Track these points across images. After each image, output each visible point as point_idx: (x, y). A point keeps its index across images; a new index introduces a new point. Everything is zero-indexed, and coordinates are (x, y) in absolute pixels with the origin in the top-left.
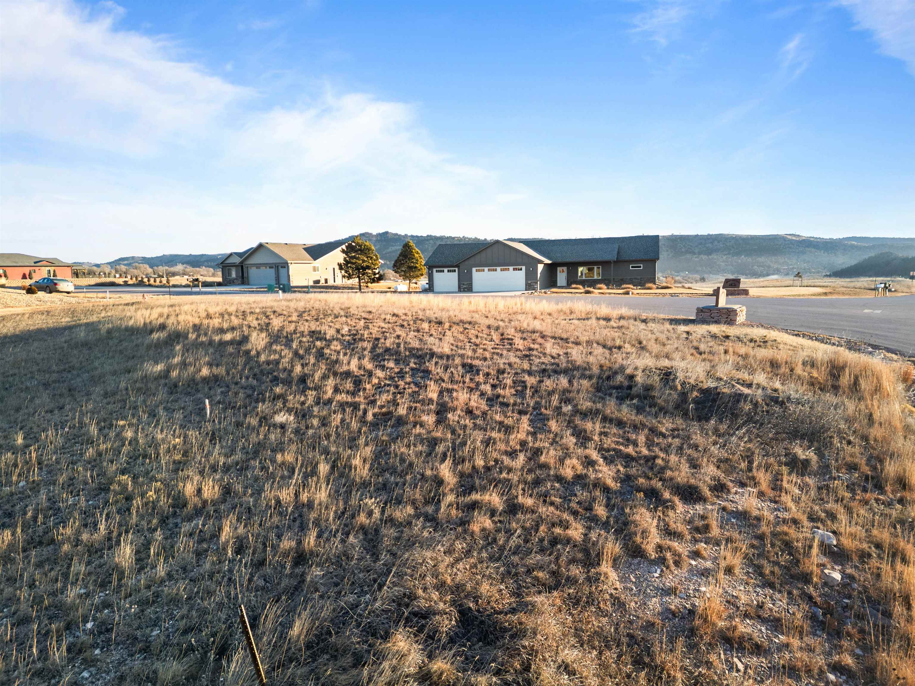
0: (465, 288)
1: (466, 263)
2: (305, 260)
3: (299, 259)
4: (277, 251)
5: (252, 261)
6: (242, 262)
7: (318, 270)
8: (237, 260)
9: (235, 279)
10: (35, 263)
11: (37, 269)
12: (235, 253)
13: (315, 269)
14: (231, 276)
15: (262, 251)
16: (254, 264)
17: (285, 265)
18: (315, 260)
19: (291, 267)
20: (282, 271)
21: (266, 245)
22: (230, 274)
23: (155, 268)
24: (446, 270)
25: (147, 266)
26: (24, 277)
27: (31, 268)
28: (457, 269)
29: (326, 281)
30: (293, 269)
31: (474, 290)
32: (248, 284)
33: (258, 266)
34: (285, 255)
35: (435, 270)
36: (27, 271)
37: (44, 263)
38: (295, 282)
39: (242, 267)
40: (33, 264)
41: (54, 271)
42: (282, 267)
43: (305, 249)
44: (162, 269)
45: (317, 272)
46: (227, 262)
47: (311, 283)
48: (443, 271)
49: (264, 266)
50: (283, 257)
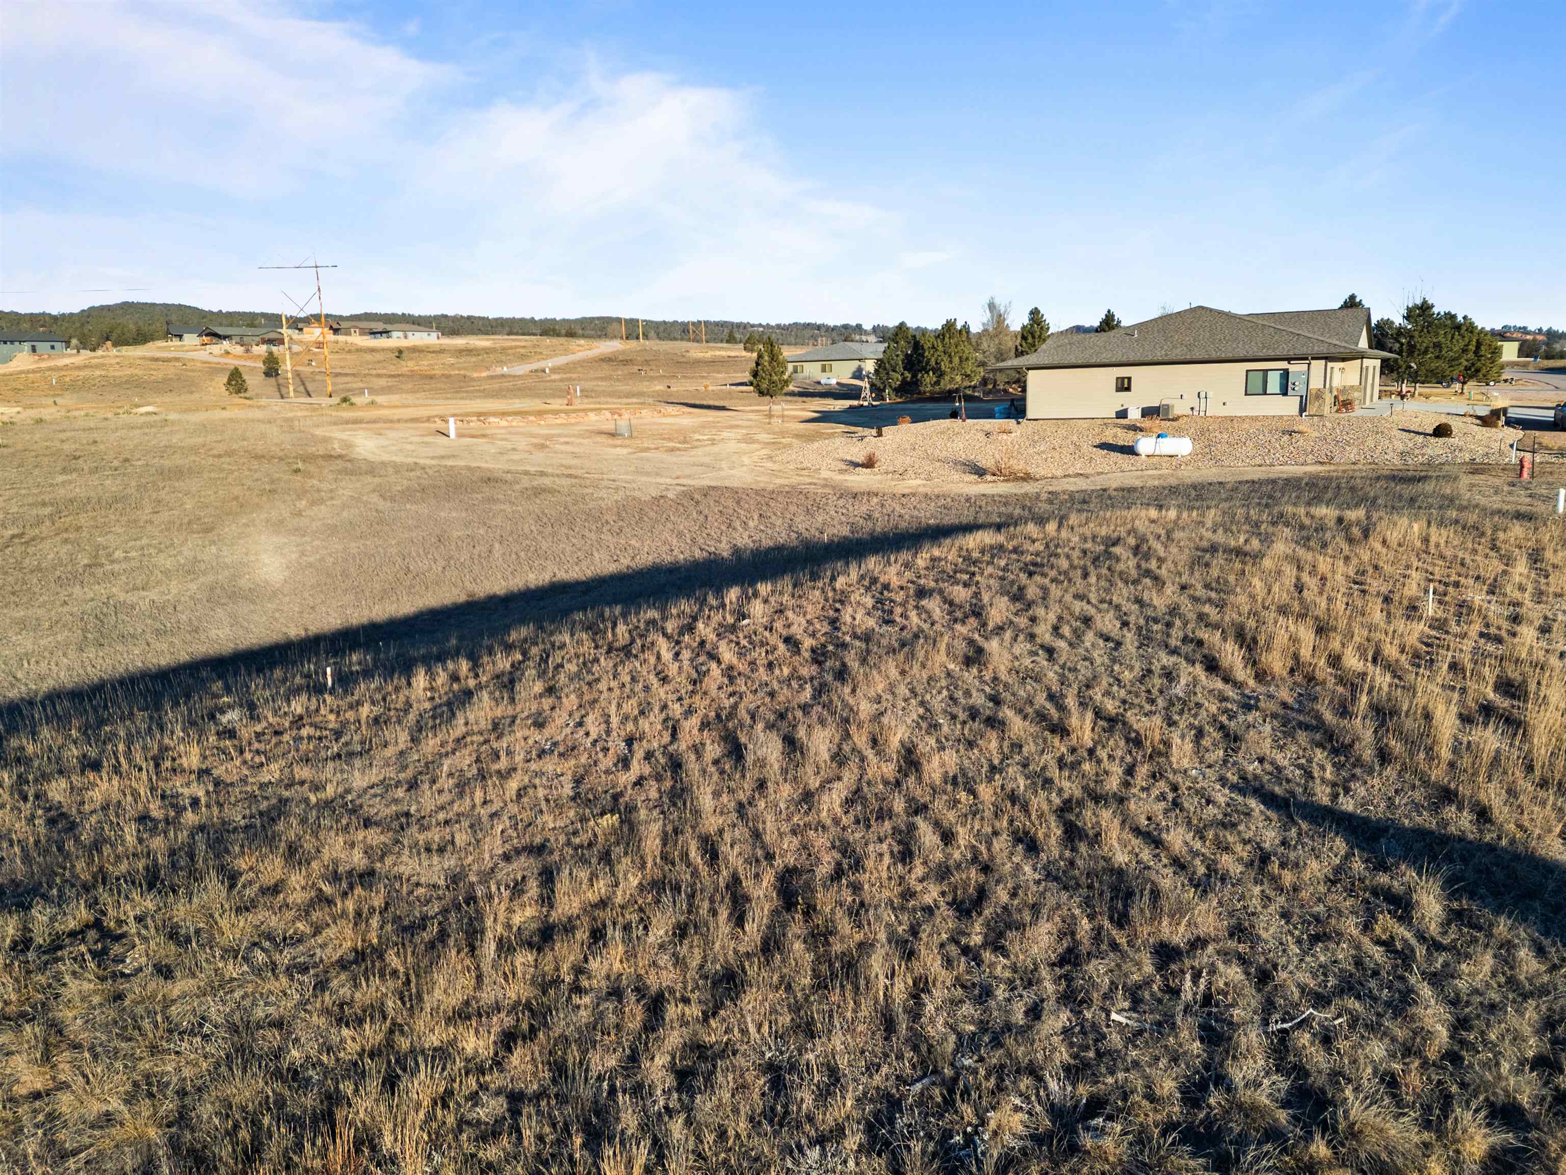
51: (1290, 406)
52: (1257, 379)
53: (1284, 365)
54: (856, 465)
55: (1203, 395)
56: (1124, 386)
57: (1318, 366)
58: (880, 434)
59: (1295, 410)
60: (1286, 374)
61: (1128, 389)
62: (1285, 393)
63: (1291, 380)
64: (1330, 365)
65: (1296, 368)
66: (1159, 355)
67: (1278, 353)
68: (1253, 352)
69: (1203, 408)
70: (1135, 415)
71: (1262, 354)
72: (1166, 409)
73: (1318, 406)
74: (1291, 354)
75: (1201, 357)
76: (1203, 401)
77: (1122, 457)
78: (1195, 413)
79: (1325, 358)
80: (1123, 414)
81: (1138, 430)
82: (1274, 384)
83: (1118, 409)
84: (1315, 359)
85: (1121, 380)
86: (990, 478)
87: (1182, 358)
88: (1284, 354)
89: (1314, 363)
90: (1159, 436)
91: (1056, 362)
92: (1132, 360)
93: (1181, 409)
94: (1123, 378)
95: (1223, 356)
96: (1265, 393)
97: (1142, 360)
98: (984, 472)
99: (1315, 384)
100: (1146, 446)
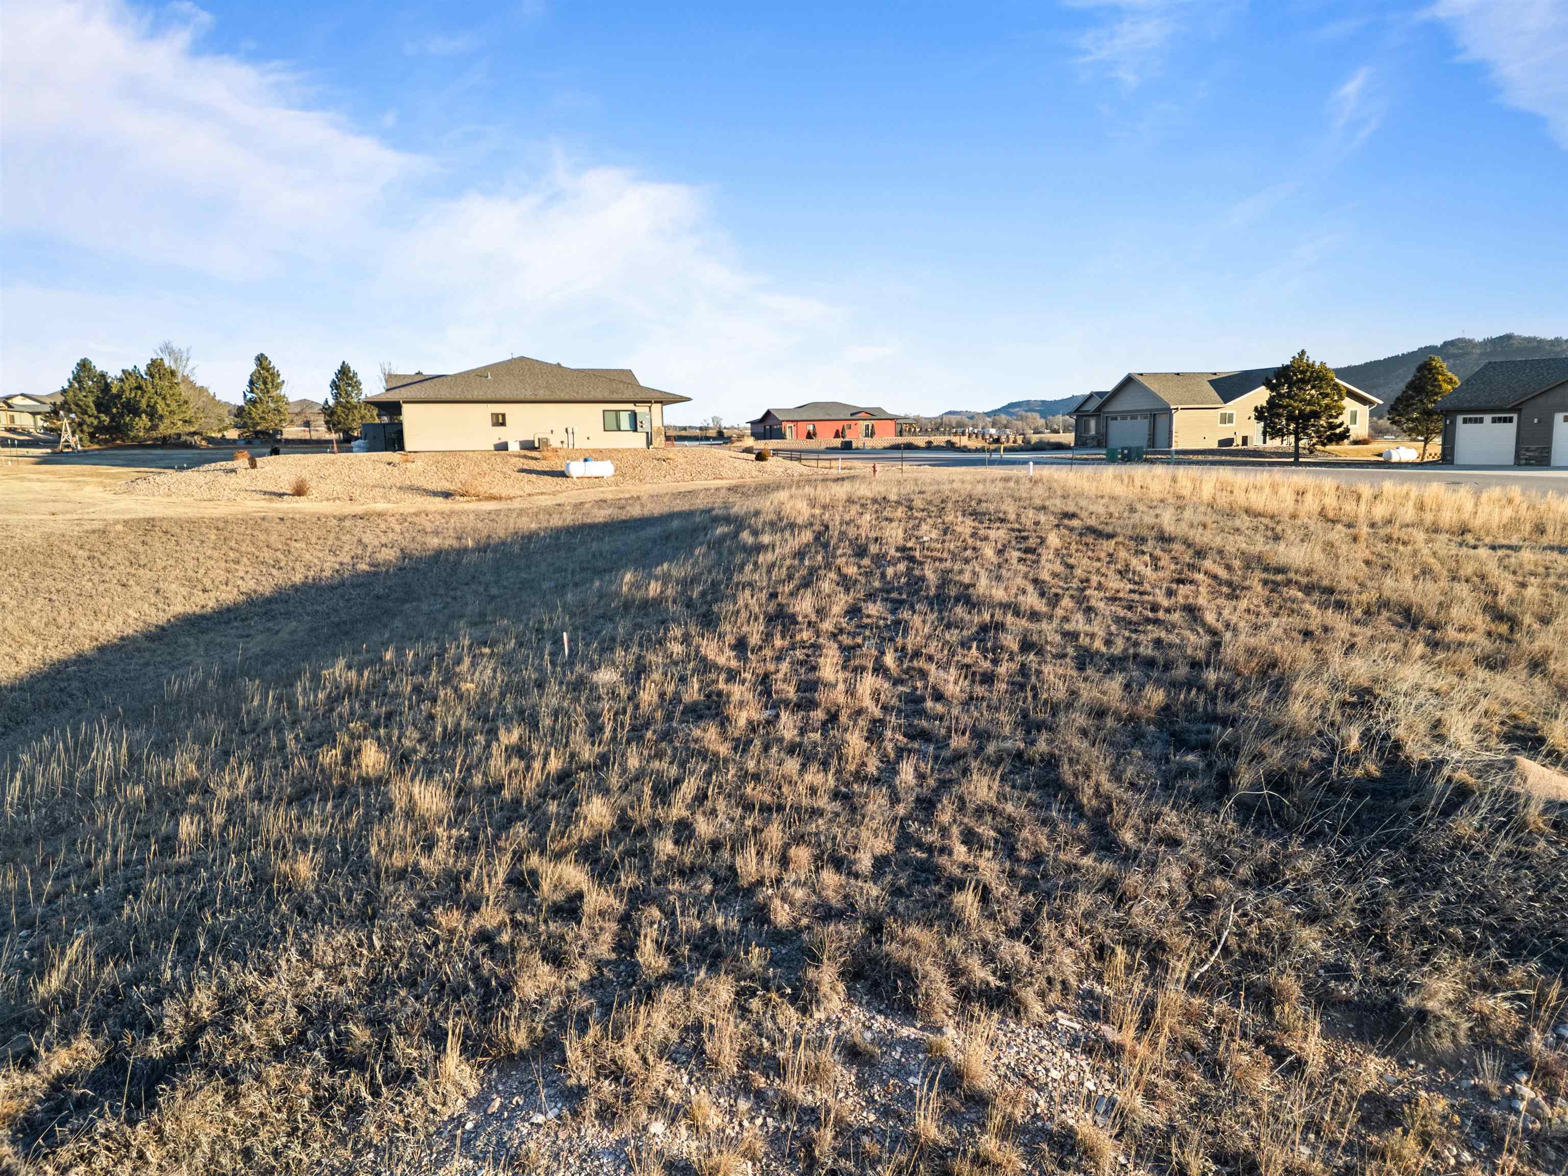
0: (1530, 458)
1: (1541, 401)
2: (1208, 403)
3: (1194, 402)
4: (1154, 387)
5: (1115, 406)
6: (1101, 409)
7: (1231, 421)
8: (1091, 406)
9: (1093, 436)
10: (852, 415)
11: (853, 423)
13: (1227, 419)
14: (1087, 432)
15: (1131, 389)
16: (1117, 412)
17: (1168, 412)
18: (1226, 400)
19: (1177, 417)
20: (1161, 420)
21: (1140, 378)
22: (1087, 429)
23: (1050, 418)
24: (1488, 418)
25: (1037, 415)
26: (837, 435)
27: (845, 423)
28: (1515, 417)
29: (1245, 440)
30: (1178, 418)
31: (1553, 463)
32: (1106, 448)
33: (1124, 415)
34: (1167, 395)
35: (1460, 418)
36: (839, 426)
37: (863, 415)
38: (1180, 442)
39: (1102, 417)
40: (850, 417)
41: (873, 426)
42: (1160, 416)
43: (1212, 382)
45: (1228, 425)
46: (1084, 408)
47: (1215, 446)
48: (1481, 421)
49: (1133, 415)
50: (1164, 398)
51: (637, 440)
52: (611, 417)
53: (631, 407)
54: (281, 495)
55: (570, 431)
56: (499, 421)
57: (656, 407)
58: (253, 465)
59: (643, 444)
60: (634, 415)
61: (503, 424)
62: (635, 430)
63: (639, 419)
64: (666, 408)
65: (641, 409)
66: (529, 395)
67: (624, 397)
68: (607, 395)
69: (571, 442)
70: (514, 447)
71: (615, 397)
72: (545, 442)
73: (659, 441)
74: (638, 398)
75: (567, 398)
76: (571, 436)
77: (555, 479)
78: (565, 446)
79: (661, 402)
80: (502, 447)
81: (536, 459)
82: (625, 422)
83: (498, 442)
84: (656, 402)
85: (495, 416)
86: (461, 499)
87: (552, 398)
88: (633, 398)
89: (654, 406)
90: (586, 460)
91: (432, 396)
92: (507, 398)
93: (555, 443)
94: (497, 415)
95: (585, 398)
96: (619, 430)
97: (516, 398)
98: (447, 495)
99: (657, 423)
100: (577, 469)
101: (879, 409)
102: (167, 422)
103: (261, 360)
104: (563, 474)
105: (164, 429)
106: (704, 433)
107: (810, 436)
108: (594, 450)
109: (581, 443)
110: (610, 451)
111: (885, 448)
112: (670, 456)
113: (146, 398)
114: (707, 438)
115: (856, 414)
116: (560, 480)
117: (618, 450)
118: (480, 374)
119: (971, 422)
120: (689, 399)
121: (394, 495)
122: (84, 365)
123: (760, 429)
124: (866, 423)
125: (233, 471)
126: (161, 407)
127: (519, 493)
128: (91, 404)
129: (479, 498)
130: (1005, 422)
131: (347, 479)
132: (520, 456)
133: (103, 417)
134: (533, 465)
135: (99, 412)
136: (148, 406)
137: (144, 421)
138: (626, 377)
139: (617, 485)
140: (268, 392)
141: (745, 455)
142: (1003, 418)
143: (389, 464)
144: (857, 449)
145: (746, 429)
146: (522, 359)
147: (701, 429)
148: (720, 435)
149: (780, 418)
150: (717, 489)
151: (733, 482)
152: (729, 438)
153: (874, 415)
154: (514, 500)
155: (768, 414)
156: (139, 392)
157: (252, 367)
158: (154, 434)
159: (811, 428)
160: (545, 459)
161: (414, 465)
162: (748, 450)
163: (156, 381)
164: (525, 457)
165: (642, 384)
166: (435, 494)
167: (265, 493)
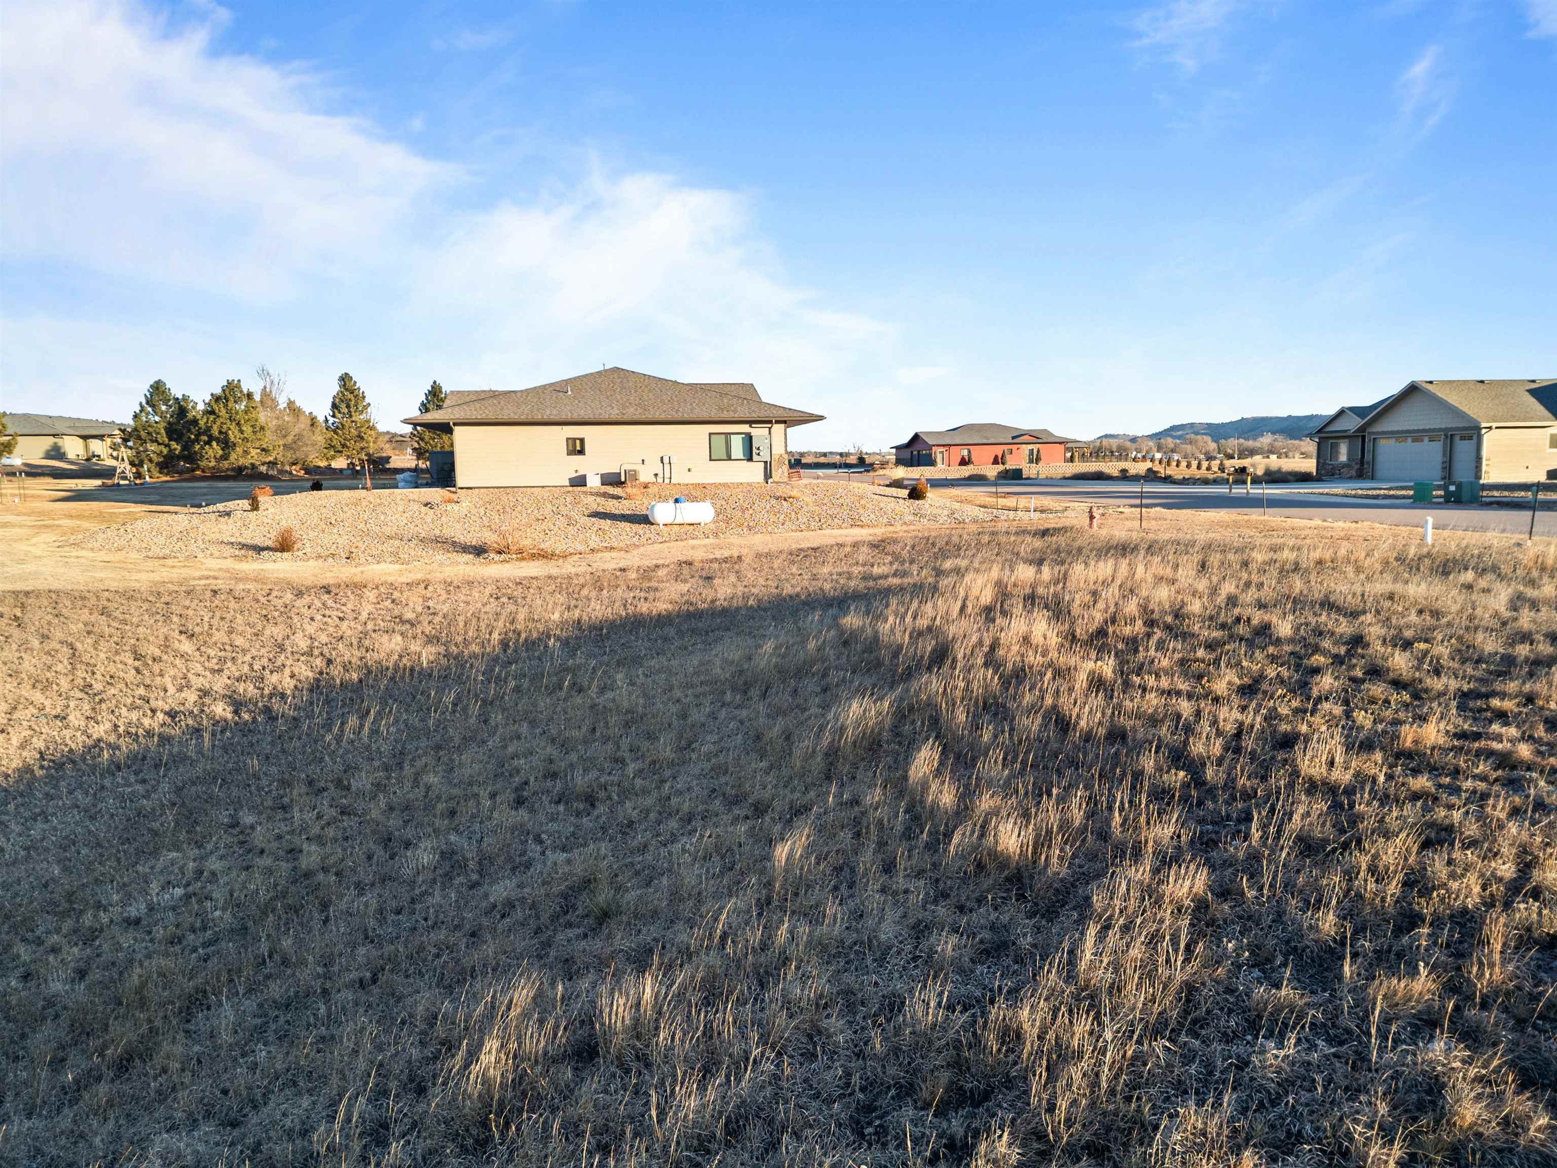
2: (1531, 419)
3: (1524, 420)
4: (1453, 399)
5: (1390, 424)
6: (1362, 429)
8: (1352, 424)
9: (1344, 465)
10: (1013, 438)
11: (1014, 447)
12: (1352, 409)
14: (1337, 458)
15: (1415, 401)
16: (1392, 432)
17: (1474, 432)
19: (1488, 438)
20: (1463, 448)
21: (1429, 387)
22: (1334, 455)
23: (1223, 441)
26: (996, 461)
27: (1006, 447)
30: (1492, 440)
32: (1373, 478)
33: (1401, 435)
34: (1472, 407)
36: (999, 450)
37: (1026, 438)
38: (1492, 474)
39: (1363, 437)
40: (1010, 441)
41: (1038, 451)
42: (1463, 438)
43: (1532, 392)
44: (1232, 444)
46: (1331, 428)
47: (1543, 478)
49: (1417, 435)
50: (1469, 413)
51: (753, 473)
52: (719, 442)
53: (745, 428)
54: (259, 549)
55: (666, 460)
56: (577, 448)
57: (778, 429)
58: (255, 507)
59: (760, 477)
60: (749, 439)
61: (581, 452)
62: (750, 459)
63: (755, 445)
65: (758, 432)
66: (614, 414)
67: (736, 416)
68: (715, 414)
69: (667, 475)
70: (594, 482)
71: (725, 416)
72: (633, 475)
73: (781, 473)
74: (754, 416)
75: (663, 417)
76: (667, 467)
77: (635, 527)
78: (660, 480)
79: (785, 422)
80: (579, 481)
81: (618, 498)
82: (737, 449)
83: (574, 475)
84: (777, 422)
85: (571, 441)
86: (497, 557)
87: (643, 418)
88: (747, 416)
89: (775, 426)
90: (677, 501)
91: (492, 417)
92: (586, 418)
93: (645, 476)
94: (575, 439)
95: (686, 417)
96: (729, 458)
97: (598, 418)
98: (479, 551)
99: (778, 450)
100: (663, 512)
101: (1045, 431)
102: (239, 450)
103: (345, 379)
104: (645, 520)
105: (236, 458)
106: (843, 460)
107: (964, 462)
108: (696, 486)
109: (680, 477)
110: (716, 486)
111: (1065, 478)
112: (794, 493)
113: (218, 423)
114: (848, 466)
115: (1018, 437)
116: (640, 528)
117: (725, 485)
118: (559, 388)
119: (1134, 446)
120: (820, 418)
121: (410, 550)
122: (158, 388)
123: (906, 454)
124: (1030, 447)
125: (228, 514)
126: (234, 435)
127: (580, 547)
128: (163, 431)
129: (522, 555)
130: (1172, 446)
131: (362, 526)
132: (598, 494)
133: (174, 445)
134: (612, 506)
135: (170, 440)
136: (220, 432)
137: (215, 450)
138: (747, 392)
139: (716, 535)
140: (351, 416)
141: (893, 491)
142: (1170, 442)
143: (426, 505)
144: (1028, 478)
145: (890, 454)
146: (616, 370)
147: (841, 455)
148: (861, 461)
149: (931, 443)
150: (855, 545)
151: (880, 532)
152: (872, 465)
153: (1039, 438)
154: (570, 559)
155: (916, 437)
156: (212, 417)
157: (335, 388)
158: (225, 464)
159: (965, 453)
160: (628, 498)
161: (456, 507)
162: (897, 484)
163: (230, 404)
164: (605, 495)
165: (764, 400)
166: (465, 549)
167: (244, 546)
